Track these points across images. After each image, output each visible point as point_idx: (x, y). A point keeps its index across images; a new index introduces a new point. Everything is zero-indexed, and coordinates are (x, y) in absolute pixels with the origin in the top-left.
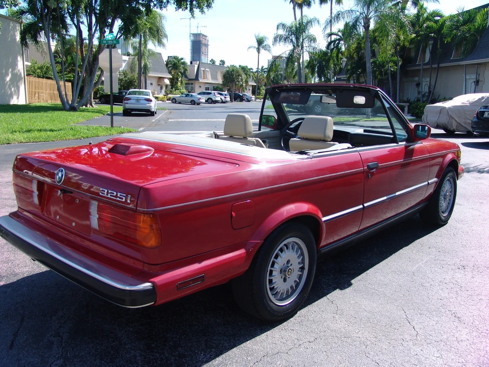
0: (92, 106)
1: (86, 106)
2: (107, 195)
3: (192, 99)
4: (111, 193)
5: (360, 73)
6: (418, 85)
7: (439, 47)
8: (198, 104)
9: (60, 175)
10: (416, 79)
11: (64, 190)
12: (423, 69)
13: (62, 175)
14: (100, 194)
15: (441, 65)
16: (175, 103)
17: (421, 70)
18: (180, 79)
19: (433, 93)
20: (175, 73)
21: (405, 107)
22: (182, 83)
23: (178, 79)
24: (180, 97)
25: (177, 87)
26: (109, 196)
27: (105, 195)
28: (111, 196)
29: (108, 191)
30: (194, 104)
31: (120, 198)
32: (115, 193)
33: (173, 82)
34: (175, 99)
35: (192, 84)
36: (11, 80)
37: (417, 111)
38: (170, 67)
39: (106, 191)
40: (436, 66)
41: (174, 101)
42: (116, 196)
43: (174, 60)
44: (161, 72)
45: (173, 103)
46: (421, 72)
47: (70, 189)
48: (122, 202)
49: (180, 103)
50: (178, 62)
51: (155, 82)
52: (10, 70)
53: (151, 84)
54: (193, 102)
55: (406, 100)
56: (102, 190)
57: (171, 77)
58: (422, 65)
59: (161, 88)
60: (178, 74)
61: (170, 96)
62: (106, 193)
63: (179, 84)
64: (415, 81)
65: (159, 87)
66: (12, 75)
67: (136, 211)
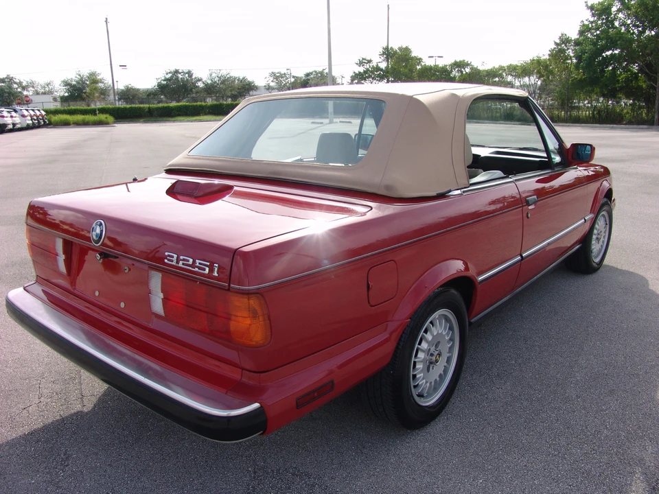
2: (178, 262)
4: (184, 260)
9: (98, 231)
11: (105, 253)
13: (102, 231)
14: (166, 261)
26: (180, 264)
27: (174, 263)
28: (183, 264)
29: (178, 258)
31: (199, 268)
32: (191, 260)
39: (175, 256)
42: (193, 265)
47: (115, 253)
48: (203, 275)
56: (169, 256)
62: (175, 261)
67: (229, 290)
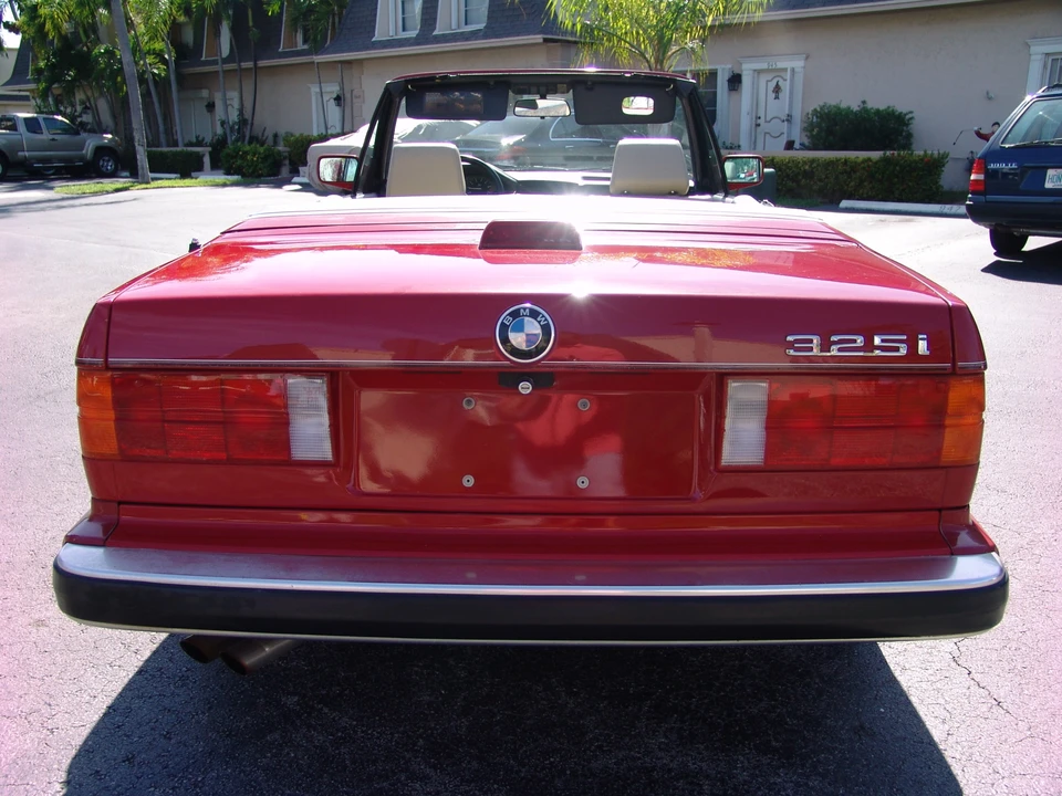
5: (74, 79)
6: (211, 107)
7: (251, 24)
10: (205, 93)
12: (225, 72)
15: (262, 63)
17: (221, 75)
19: (252, 124)
21: (204, 155)
37: (239, 162)
40: (249, 64)
46: (221, 78)
55: (194, 140)
58: (220, 62)
64: (202, 98)
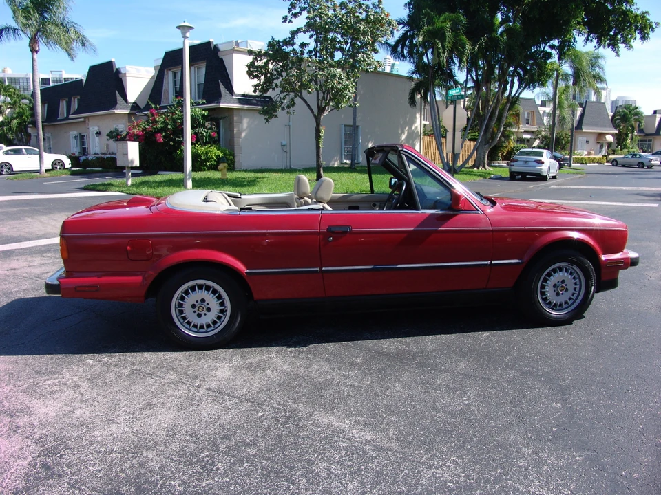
0: (485, 168)
1: (478, 168)
3: (641, 160)
8: (650, 167)
16: (616, 166)
18: (630, 135)
20: (624, 127)
22: (632, 139)
23: (627, 135)
24: (623, 158)
25: (625, 145)
30: (643, 168)
33: (620, 139)
34: (616, 161)
35: (650, 140)
36: (407, 138)
38: (617, 119)
41: (615, 163)
43: (624, 109)
44: (603, 126)
45: (613, 165)
49: (623, 166)
50: (630, 112)
51: (592, 140)
52: (407, 128)
53: (587, 142)
54: (641, 165)
57: (617, 132)
59: (601, 147)
60: (627, 129)
61: (612, 157)
63: (629, 141)
65: (599, 146)
66: (408, 133)
